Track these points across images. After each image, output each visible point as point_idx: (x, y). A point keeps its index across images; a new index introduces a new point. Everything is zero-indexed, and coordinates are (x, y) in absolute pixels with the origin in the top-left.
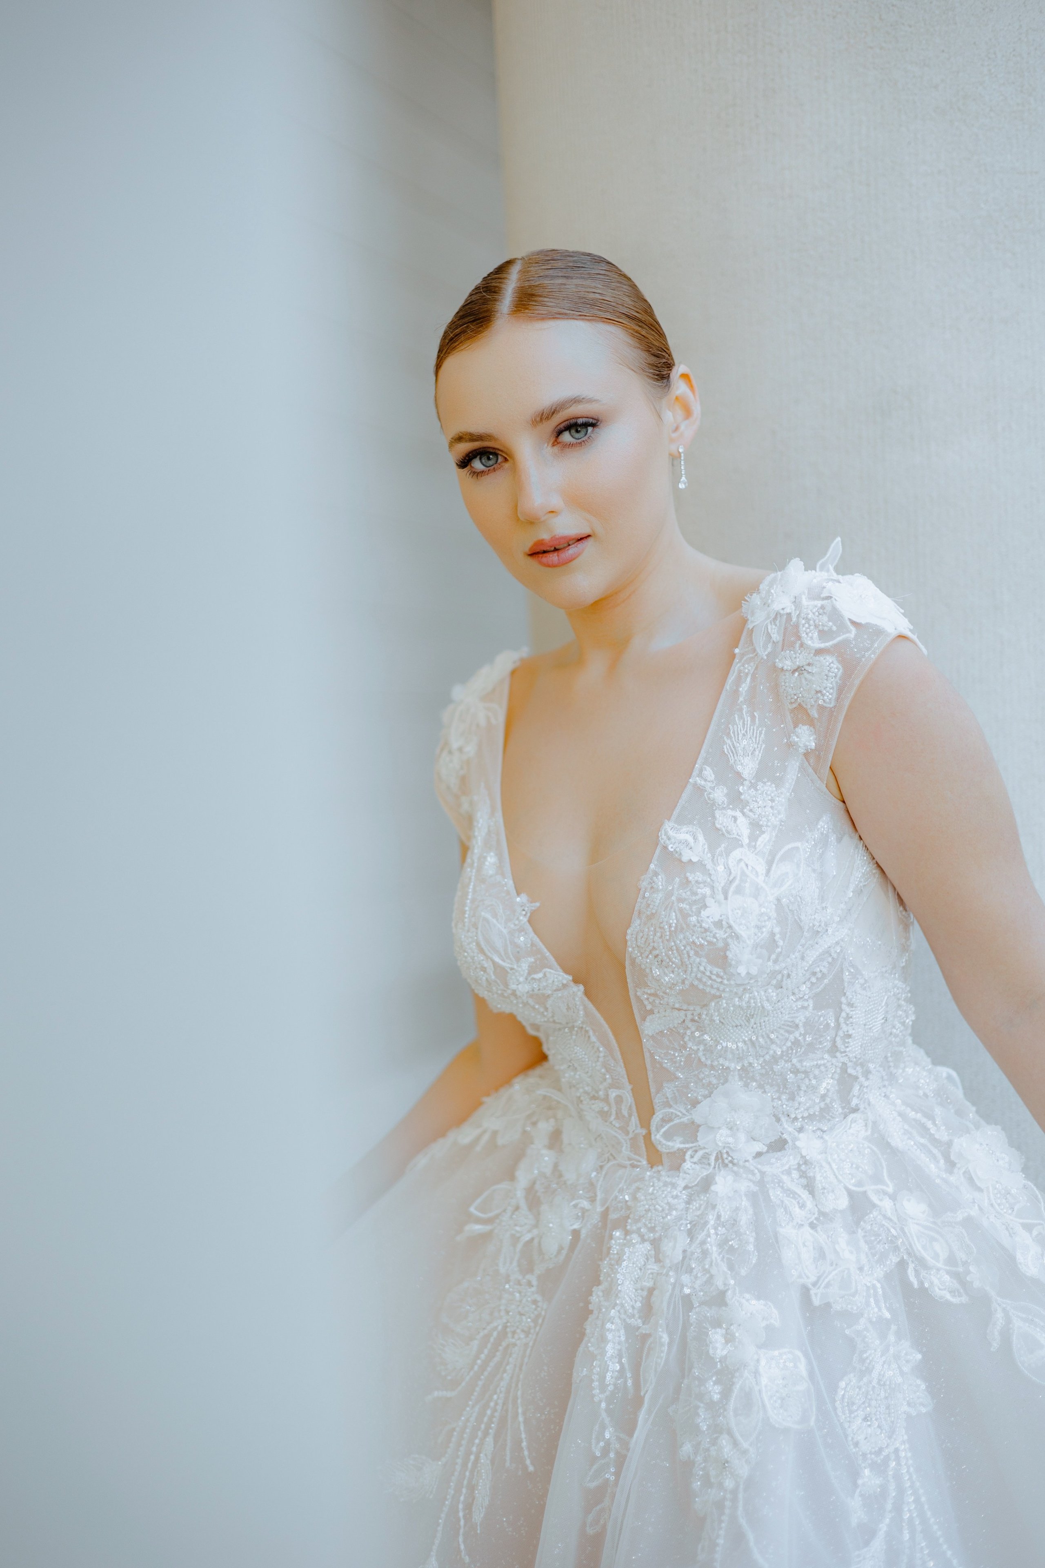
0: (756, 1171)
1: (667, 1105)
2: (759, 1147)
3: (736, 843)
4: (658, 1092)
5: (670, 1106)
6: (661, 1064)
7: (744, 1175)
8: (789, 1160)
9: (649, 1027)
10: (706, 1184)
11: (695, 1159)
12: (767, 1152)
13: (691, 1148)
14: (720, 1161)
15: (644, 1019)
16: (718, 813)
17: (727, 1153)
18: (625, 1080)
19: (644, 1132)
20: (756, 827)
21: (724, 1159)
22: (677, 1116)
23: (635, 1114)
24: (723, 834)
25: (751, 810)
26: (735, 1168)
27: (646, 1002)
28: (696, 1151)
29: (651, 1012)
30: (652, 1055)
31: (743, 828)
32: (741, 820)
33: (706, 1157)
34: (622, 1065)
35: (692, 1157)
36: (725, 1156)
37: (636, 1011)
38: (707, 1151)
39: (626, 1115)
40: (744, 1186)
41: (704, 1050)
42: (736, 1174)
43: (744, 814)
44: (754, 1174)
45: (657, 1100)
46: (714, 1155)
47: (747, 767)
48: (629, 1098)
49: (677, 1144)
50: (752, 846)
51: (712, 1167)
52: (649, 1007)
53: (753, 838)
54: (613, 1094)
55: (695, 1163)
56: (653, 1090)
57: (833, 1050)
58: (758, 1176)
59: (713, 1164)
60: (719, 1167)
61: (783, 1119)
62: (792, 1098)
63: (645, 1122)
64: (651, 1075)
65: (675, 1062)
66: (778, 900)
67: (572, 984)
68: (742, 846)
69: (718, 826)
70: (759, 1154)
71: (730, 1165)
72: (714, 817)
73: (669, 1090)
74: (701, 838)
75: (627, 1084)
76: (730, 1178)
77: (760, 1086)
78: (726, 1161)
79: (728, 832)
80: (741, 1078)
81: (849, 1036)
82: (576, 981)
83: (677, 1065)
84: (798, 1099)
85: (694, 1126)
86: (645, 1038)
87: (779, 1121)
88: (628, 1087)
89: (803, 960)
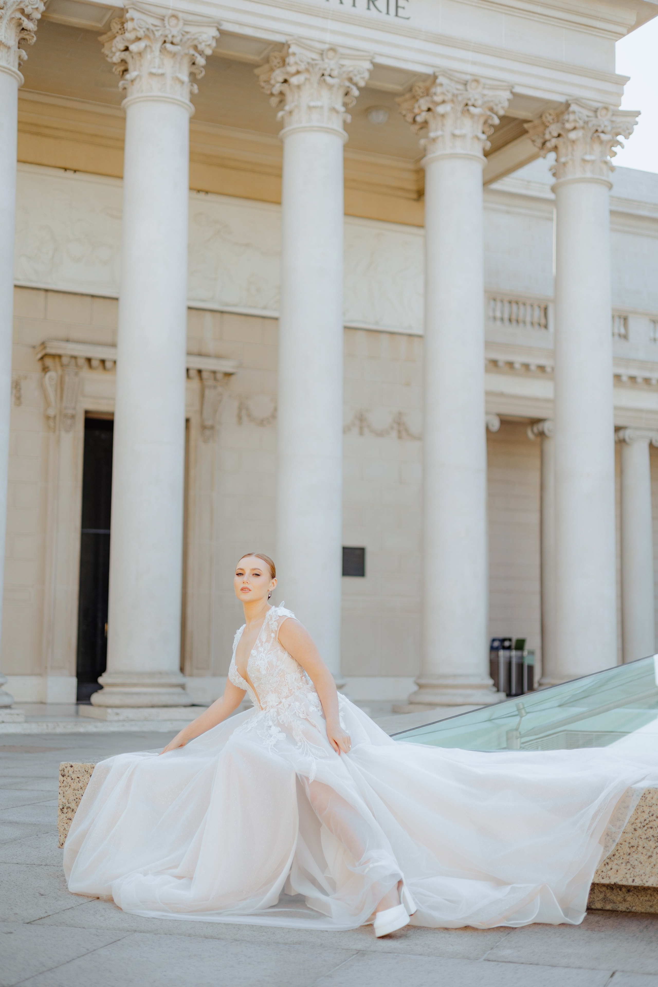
1: (262, 699)
2: (278, 703)
8: (282, 704)
9: (255, 685)
10: (269, 711)
13: (267, 706)
15: (254, 683)
16: (259, 648)
17: (272, 705)
19: (260, 705)
20: (265, 650)
21: (272, 707)
23: (258, 701)
26: (274, 708)
27: (253, 681)
30: (258, 691)
32: (262, 649)
33: (270, 707)
37: (252, 683)
39: (256, 702)
41: (264, 688)
45: (260, 698)
47: (264, 640)
48: (257, 699)
49: (265, 705)
50: (263, 653)
53: (264, 651)
54: (255, 699)
57: (286, 685)
58: (277, 708)
63: (260, 703)
64: (258, 694)
65: (261, 691)
66: (268, 662)
70: (277, 705)
72: (258, 648)
73: (261, 696)
74: (256, 652)
77: (275, 693)
81: (288, 682)
82: (244, 680)
84: (282, 695)
85: (266, 702)
86: (255, 688)
87: (279, 698)
88: (256, 697)
89: (276, 671)
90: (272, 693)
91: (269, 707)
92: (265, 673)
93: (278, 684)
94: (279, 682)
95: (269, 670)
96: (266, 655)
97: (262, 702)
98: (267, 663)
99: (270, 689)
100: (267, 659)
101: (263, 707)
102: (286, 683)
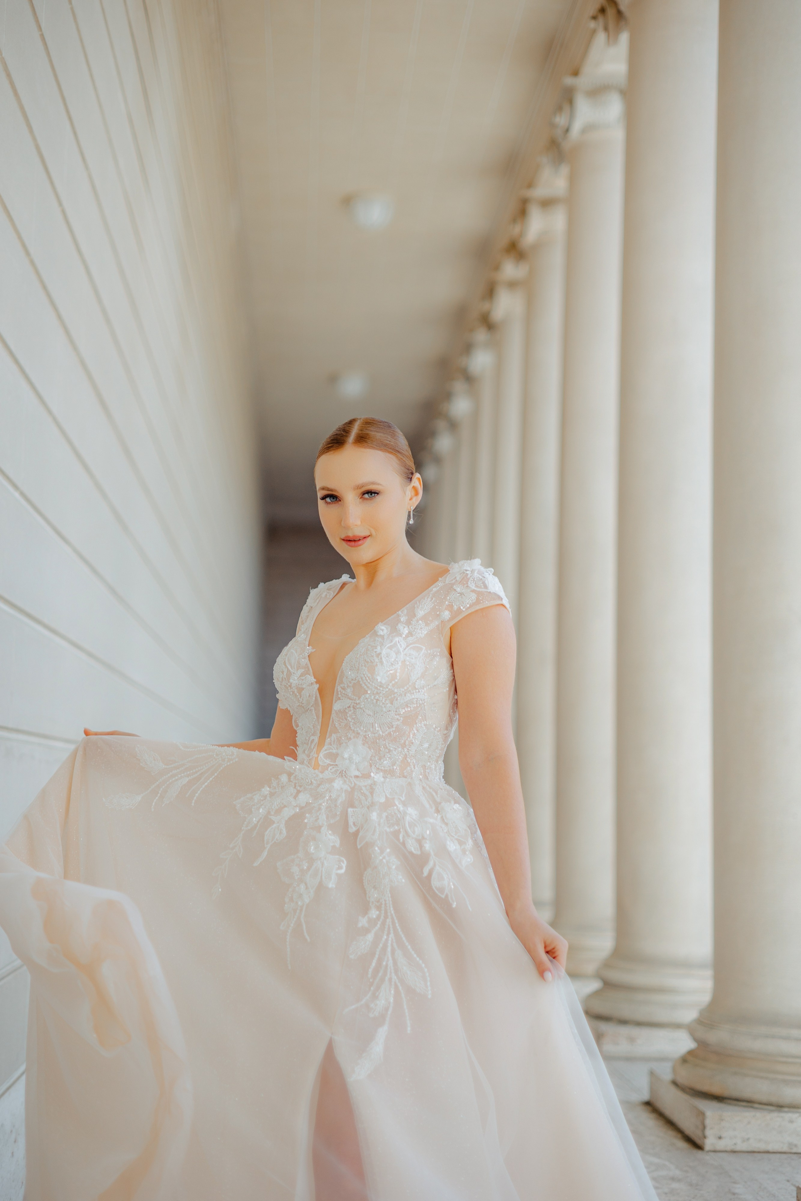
0: (353, 783)
1: (330, 744)
2: (359, 773)
3: (401, 635)
4: (329, 738)
5: (331, 745)
6: (335, 725)
7: (348, 783)
8: (369, 782)
9: (337, 706)
10: (332, 780)
11: (332, 771)
12: (362, 777)
13: (332, 765)
14: (341, 774)
15: (335, 702)
16: (399, 624)
17: (345, 772)
18: (318, 732)
19: (316, 755)
20: (410, 634)
21: (343, 774)
22: (332, 749)
23: (316, 747)
24: (397, 631)
25: (412, 628)
26: (345, 779)
27: (339, 693)
28: (333, 767)
29: (339, 699)
30: (333, 721)
31: (406, 631)
32: (406, 629)
33: (336, 770)
34: (320, 725)
35: (331, 769)
36: (344, 772)
37: (334, 698)
38: (338, 769)
39: (312, 748)
40: (346, 787)
41: (354, 723)
42: (345, 782)
43: (408, 627)
44: (351, 784)
45: (328, 740)
46: (340, 771)
47: (420, 614)
48: (315, 743)
49: (328, 762)
51: (336, 776)
52: (340, 696)
55: (331, 772)
56: (327, 736)
57: (404, 746)
58: (353, 785)
59: (337, 775)
60: (339, 777)
61: (373, 767)
62: (380, 759)
63: (318, 752)
64: (329, 729)
65: (340, 725)
66: (405, 660)
67: (315, 683)
68: (401, 637)
69: (397, 627)
70: (357, 776)
71: (344, 776)
72: (396, 625)
73: (334, 736)
74: (388, 630)
75: (319, 733)
76: (341, 782)
77: (369, 748)
78: (343, 775)
79: (399, 630)
80: (363, 740)
81: (412, 743)
82: (316, 683)
83: (341, 726)
84: (382, 761)
85: (337, 755)
86: (333, 712)
87: (371, 766)
88: (319, 735)
89: (405, 696)
90: (364, 744)
91: (333, 770)
92: (383, 682)
93: (390, 734)
94: (394, 729)
95: (393, 682)
96: (407, 646)
97: (326, 750)
98: (400, 664)
99: (366, 731)
100: (406, 654)
101: (320, 763)
102: (407, 742)
